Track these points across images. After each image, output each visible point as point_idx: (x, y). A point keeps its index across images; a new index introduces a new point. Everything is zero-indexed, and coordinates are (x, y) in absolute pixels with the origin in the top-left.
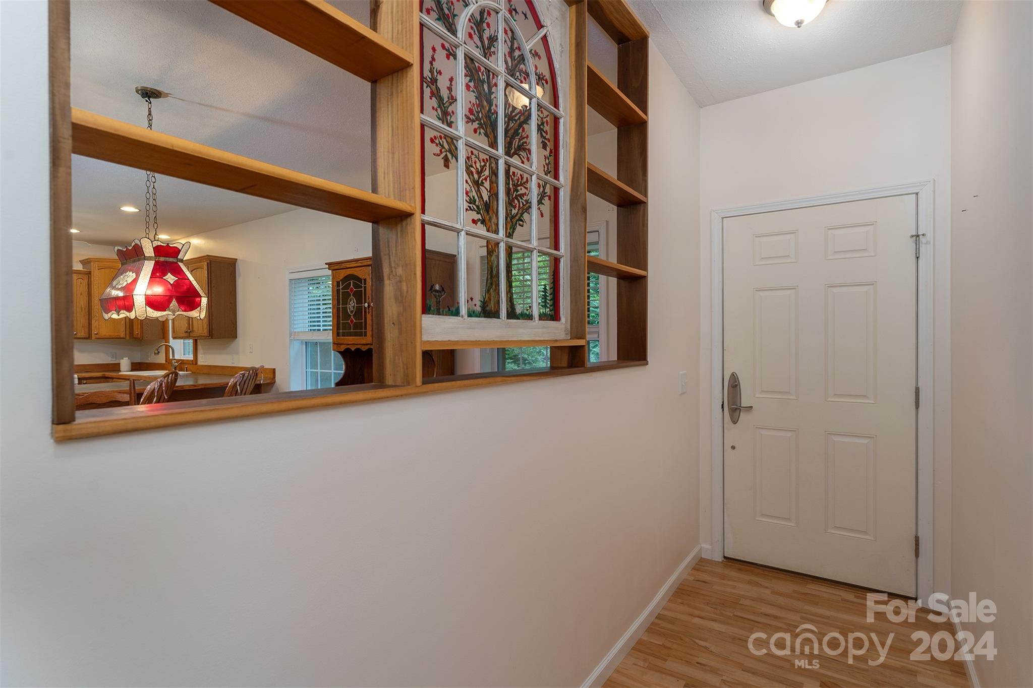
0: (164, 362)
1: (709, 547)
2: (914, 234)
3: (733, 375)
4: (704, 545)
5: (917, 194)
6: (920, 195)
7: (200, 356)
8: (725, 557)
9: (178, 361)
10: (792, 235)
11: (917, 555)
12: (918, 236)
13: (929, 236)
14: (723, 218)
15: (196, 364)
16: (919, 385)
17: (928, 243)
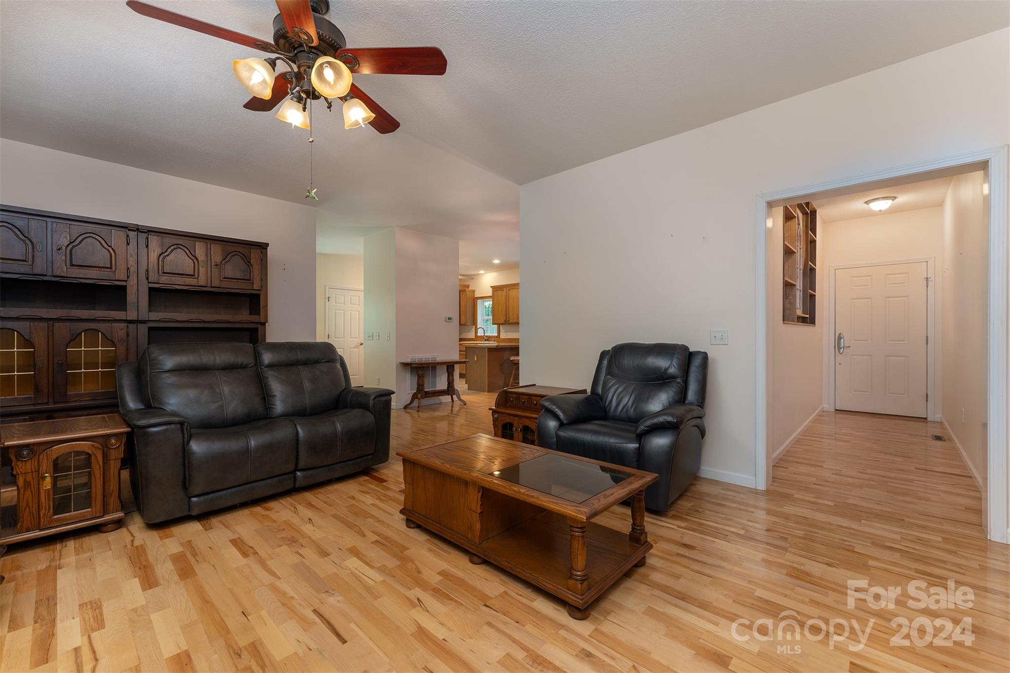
0: (474, 337)
1: (828, 406)
2: (926, 277)
3: (840, 334)
4: (825, 405)
5: (927, 262)
6: (928, 262)
7: (501, 334)
8: (836, 410)
9: (487, 336)
10: (870, 277)
11: (927, 401)
12: (927, 278)
13: (932, 278)
14: (835, 270)
15: (499, 337)
16: (928, 335)
17: (932, 281)
